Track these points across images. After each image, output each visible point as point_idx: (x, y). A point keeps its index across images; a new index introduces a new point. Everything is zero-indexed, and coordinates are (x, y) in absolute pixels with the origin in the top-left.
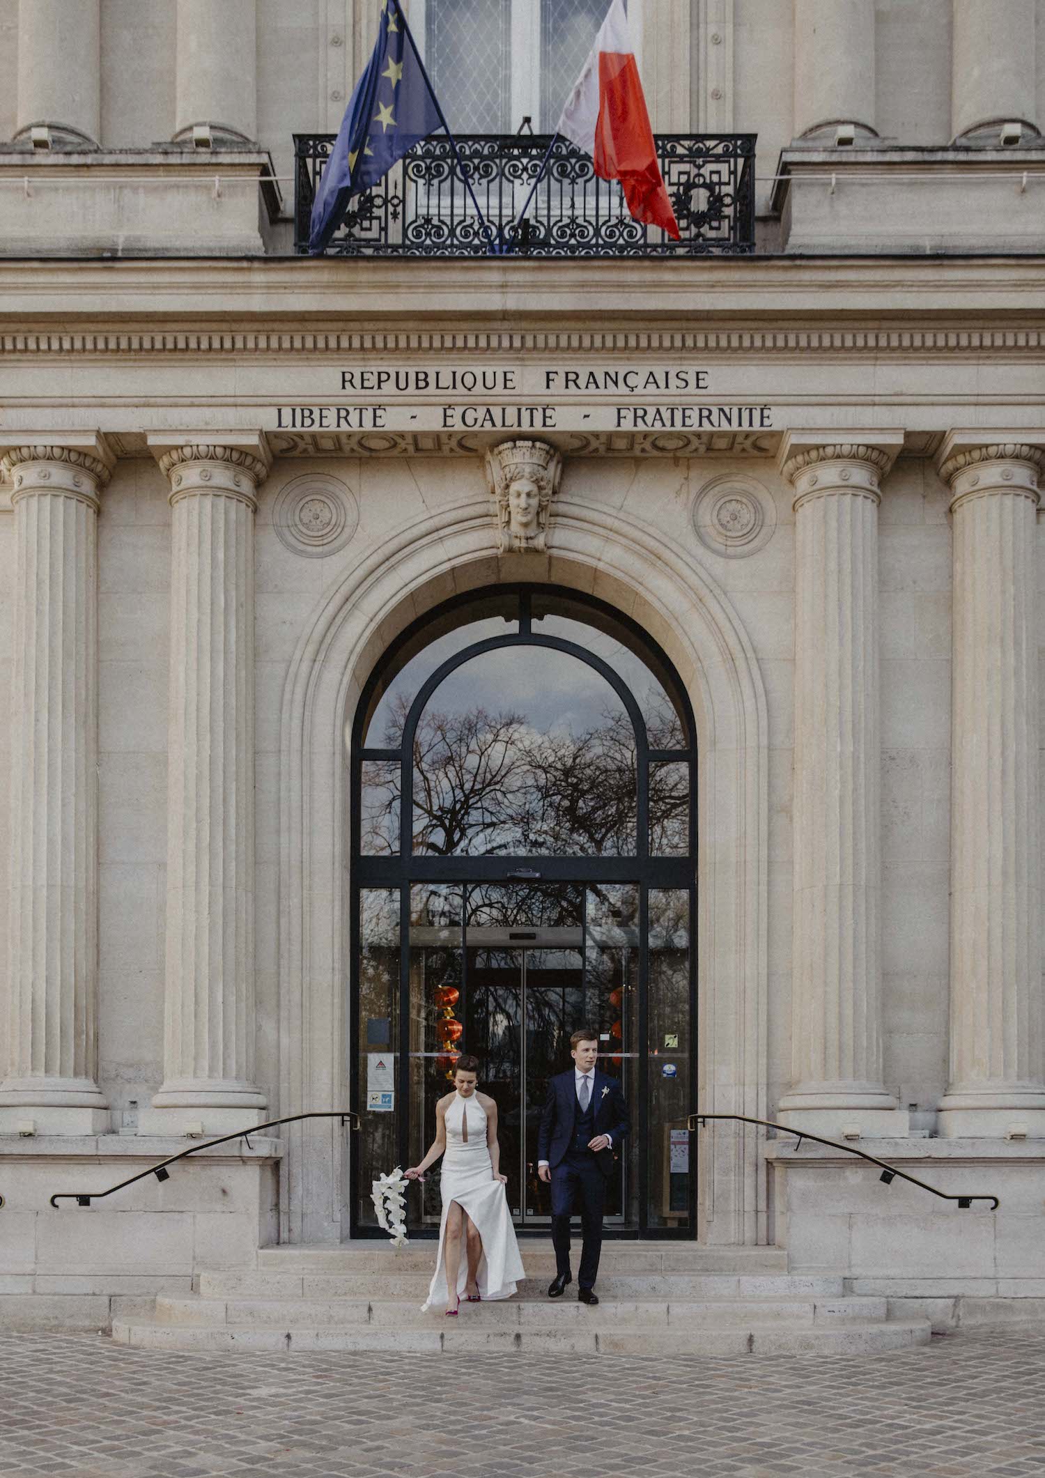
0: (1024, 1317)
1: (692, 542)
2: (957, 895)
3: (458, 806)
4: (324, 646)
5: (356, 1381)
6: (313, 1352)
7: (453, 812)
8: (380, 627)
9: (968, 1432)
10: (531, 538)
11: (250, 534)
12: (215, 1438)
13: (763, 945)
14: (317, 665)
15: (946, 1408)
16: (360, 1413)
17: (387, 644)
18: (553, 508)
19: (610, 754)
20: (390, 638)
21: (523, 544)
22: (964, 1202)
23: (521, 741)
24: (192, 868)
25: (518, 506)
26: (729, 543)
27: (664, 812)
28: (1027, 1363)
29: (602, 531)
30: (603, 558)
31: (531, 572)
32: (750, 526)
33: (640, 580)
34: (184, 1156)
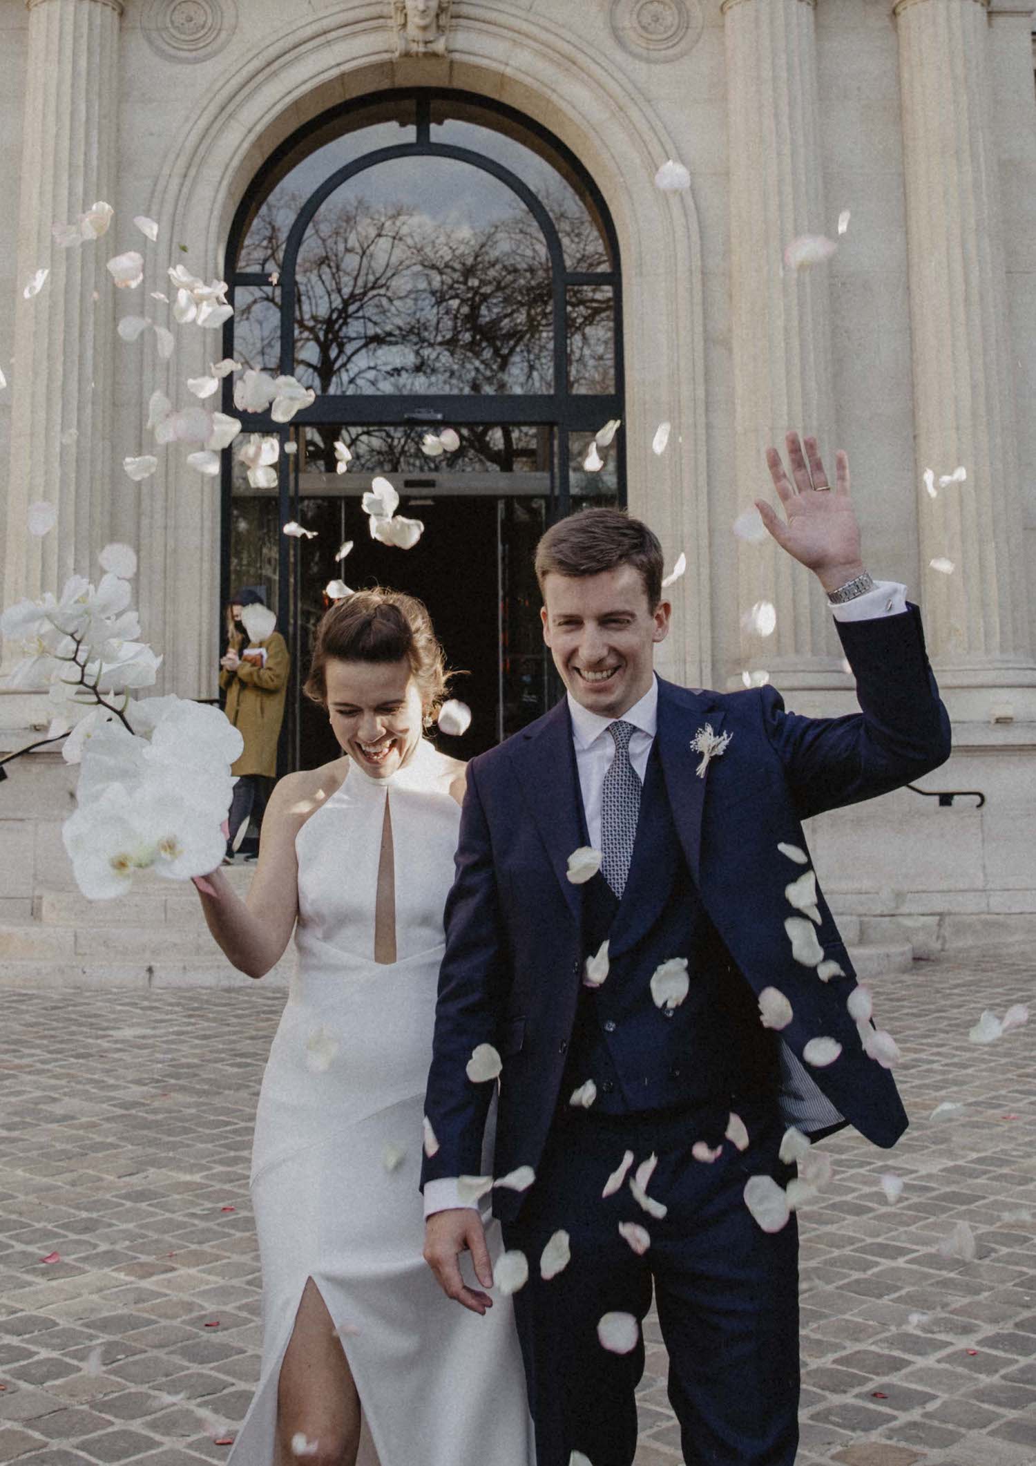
0: (1017, 937)
1: (609, 44)
2: (922, 440)
3: (335, 316)
4: (196, 160)
5: (235, 1020)
6: (179, 988)
7: (329, 322)
8: (260, 138)
9: (946, 1065)
10: (430, 42)
11: (116, 37)
12: (79, 1083)
13: (703, 498)
14: (188, 183)
15: (924, 1041)
16: (242, 1055)
17: (266, 156)
18: (453, 9)
19: (519, 251)
20: (269, 149)
21: (422, 49)
22: (946, 799)
23: (412, 237)
24: (42, 415)
25: (416, 7)
26: (651, 47)
27: (586, 318)
28: (1020, 990)
29: (510, 34)
30: (511, 62)
31: (433, 77)
32: (673, 29)
33: (553, 86)
34: (25, 752)
